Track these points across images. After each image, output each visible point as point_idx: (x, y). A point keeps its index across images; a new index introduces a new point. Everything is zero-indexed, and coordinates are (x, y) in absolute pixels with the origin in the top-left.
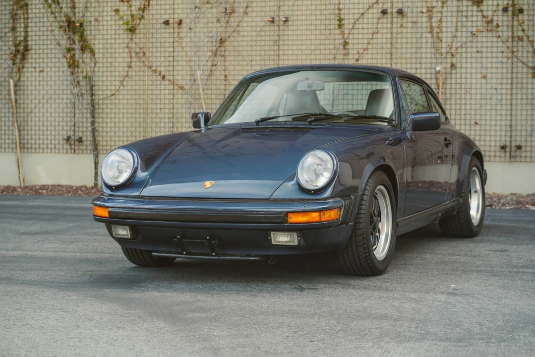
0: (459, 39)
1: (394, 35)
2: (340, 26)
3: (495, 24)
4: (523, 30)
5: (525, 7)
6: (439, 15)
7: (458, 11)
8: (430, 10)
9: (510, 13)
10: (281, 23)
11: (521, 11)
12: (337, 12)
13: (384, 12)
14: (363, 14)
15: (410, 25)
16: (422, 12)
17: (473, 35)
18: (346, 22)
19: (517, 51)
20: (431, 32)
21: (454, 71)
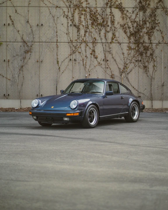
0: (91, 68)
1: (73, 66)
2: (58, 63)
3: (101, 64)
4: (108, 66)
5: (109, 60)
6: (86, 61)
7: (91, 60)
8: (83, 59)
9: (105, 61)
10: (40, 62)
11: (108, 61)
12: (57, 59)
13: (71, 60)
14: (64, 60)
15: (78, 63)
16: (81, 60)
17: (95, 66)
18: (59, 62)
19: (107, 71)
20: (83, 65)
21: (90, 76)
